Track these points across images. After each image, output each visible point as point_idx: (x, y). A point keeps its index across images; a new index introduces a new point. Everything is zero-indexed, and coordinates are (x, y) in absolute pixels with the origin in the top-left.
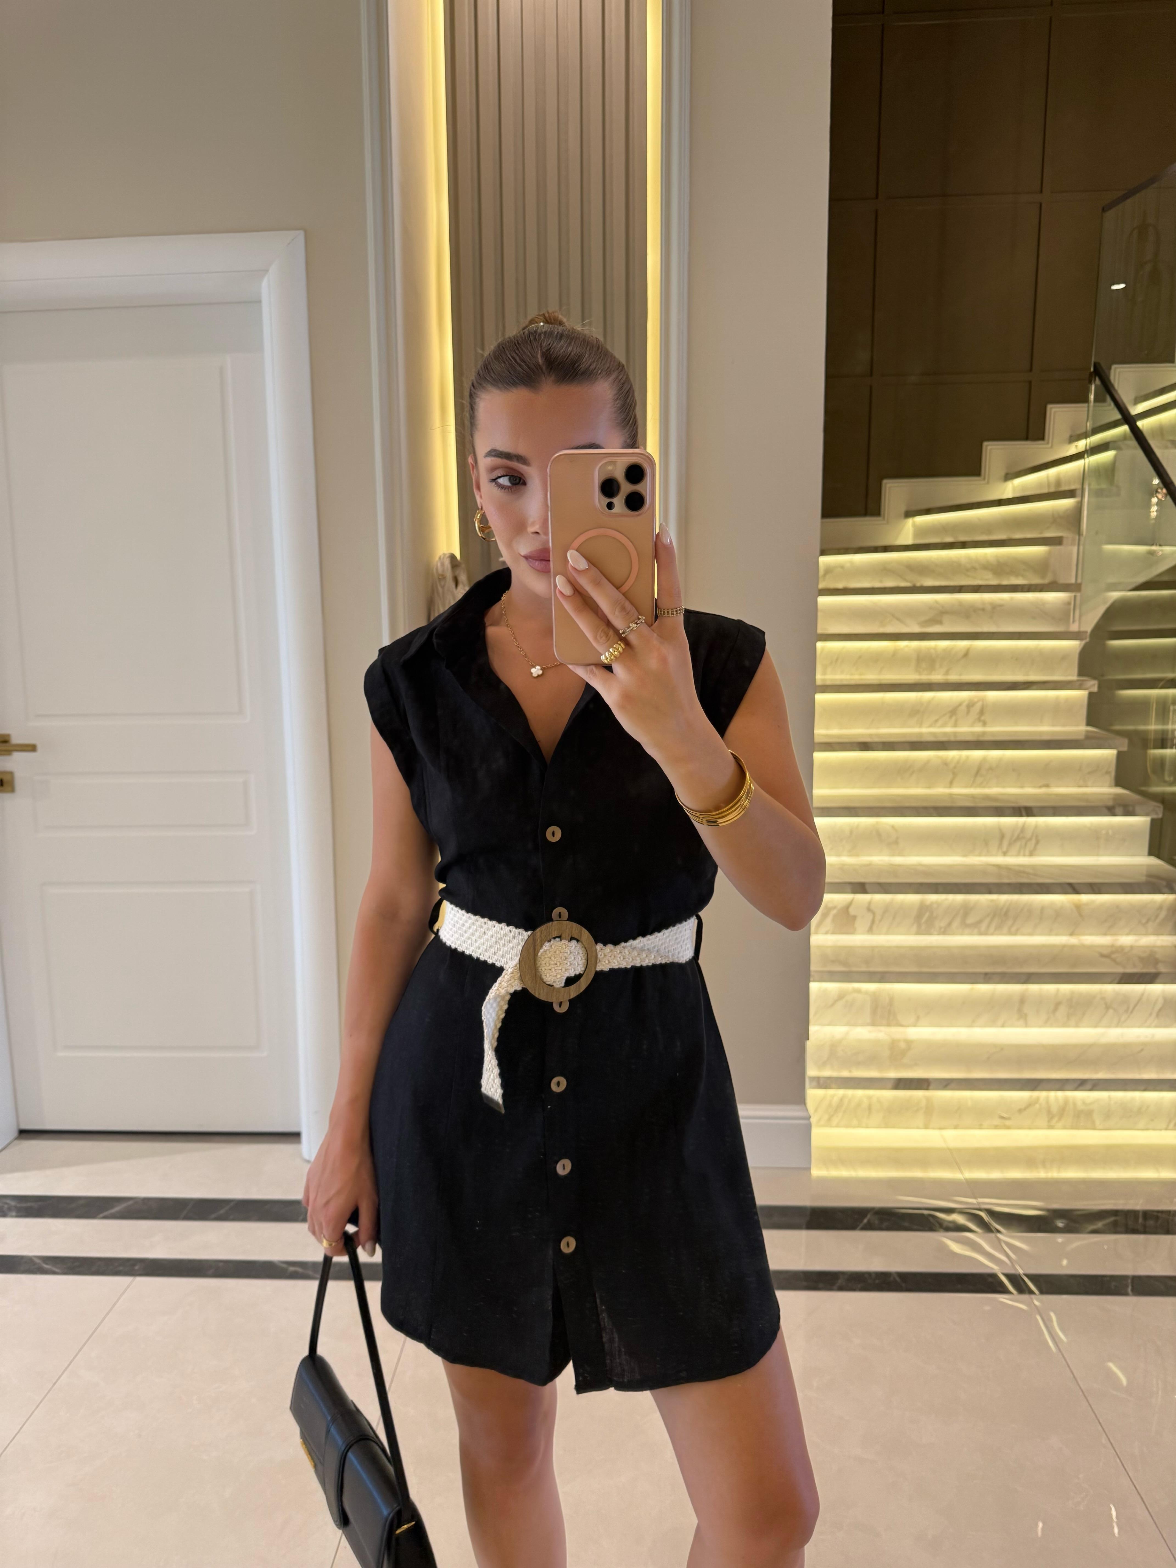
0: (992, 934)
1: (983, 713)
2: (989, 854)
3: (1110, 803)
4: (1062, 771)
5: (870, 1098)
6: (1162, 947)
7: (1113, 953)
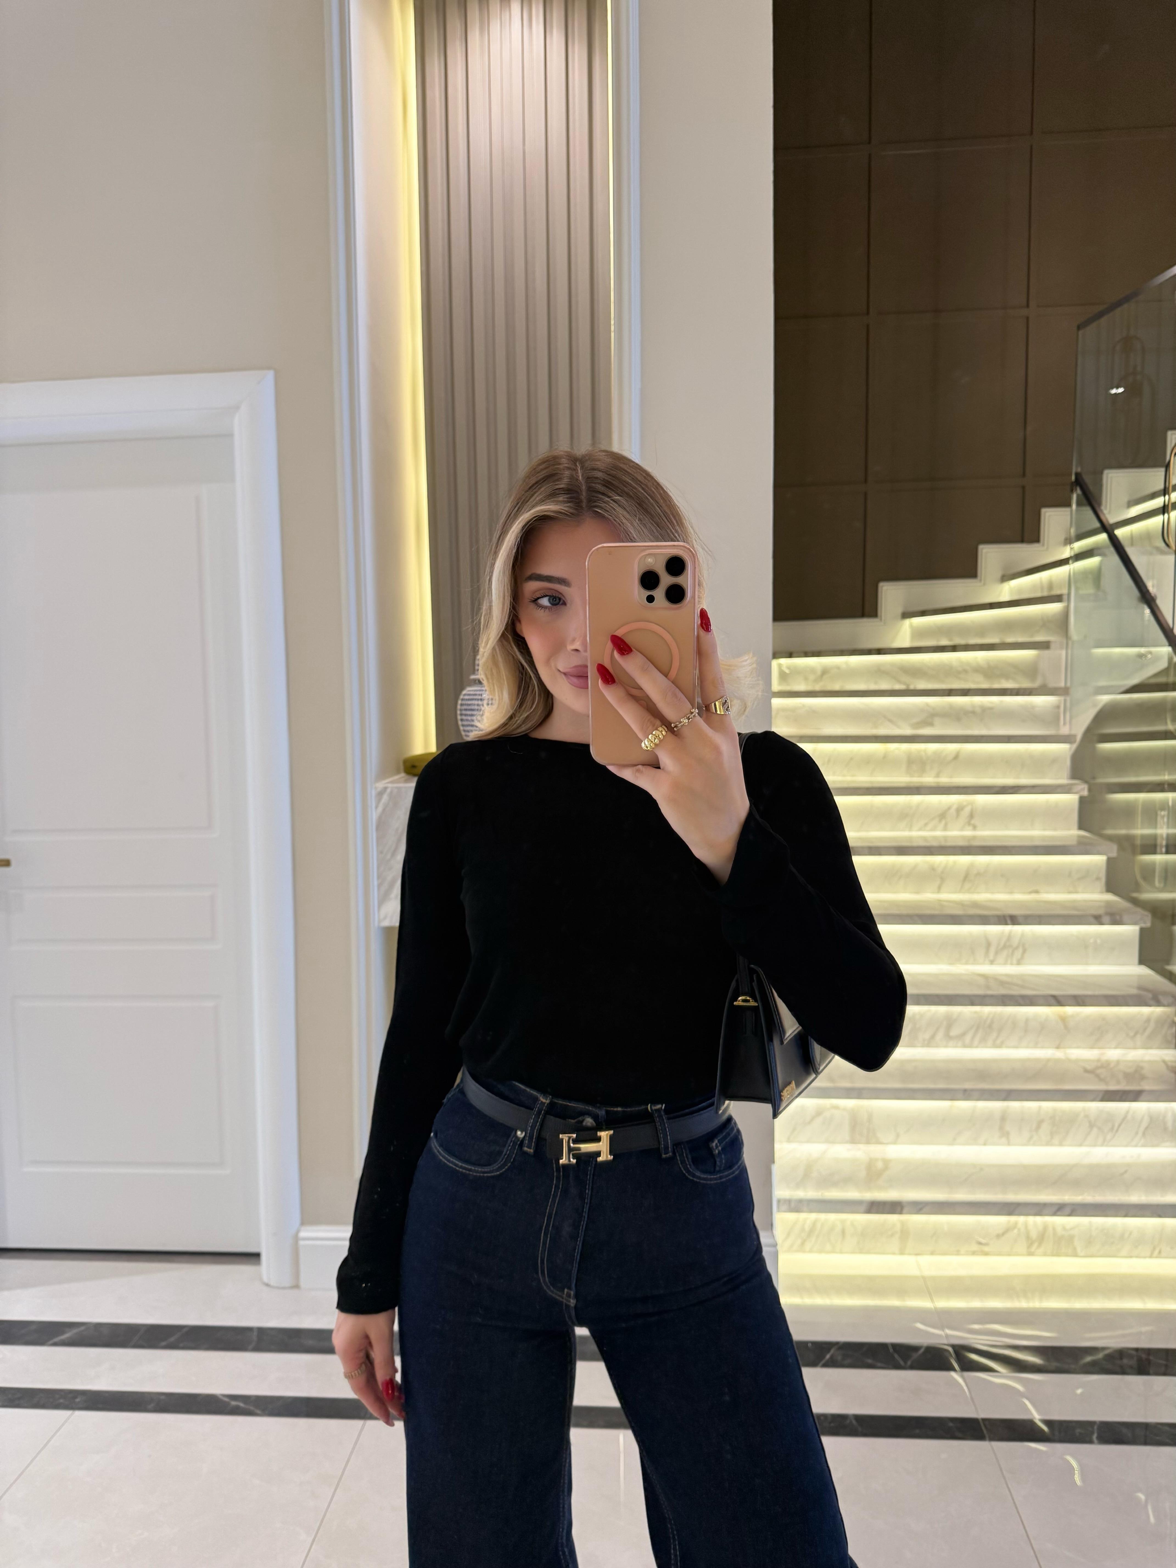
0: (977, 1047)
1: (972, 817)
2: (975, 962)
3: (1101, 912)
4: (1050, 877)
5: (843, 1222)
6: (1150, 1062)
7: (1098, 1068)
